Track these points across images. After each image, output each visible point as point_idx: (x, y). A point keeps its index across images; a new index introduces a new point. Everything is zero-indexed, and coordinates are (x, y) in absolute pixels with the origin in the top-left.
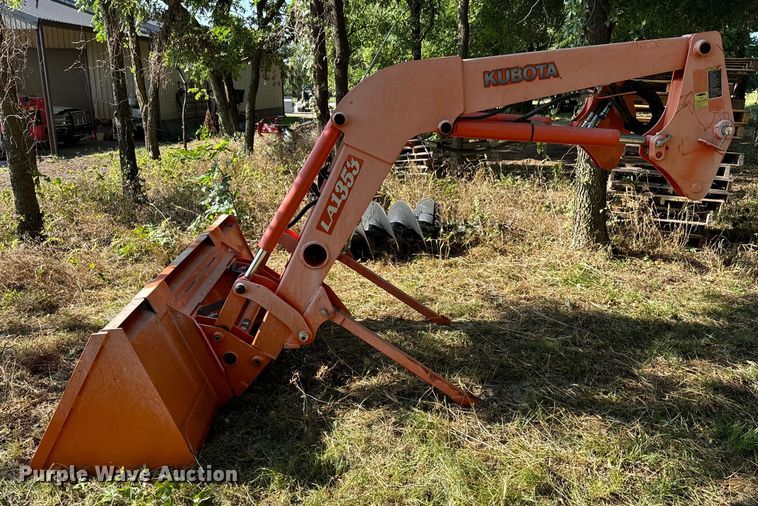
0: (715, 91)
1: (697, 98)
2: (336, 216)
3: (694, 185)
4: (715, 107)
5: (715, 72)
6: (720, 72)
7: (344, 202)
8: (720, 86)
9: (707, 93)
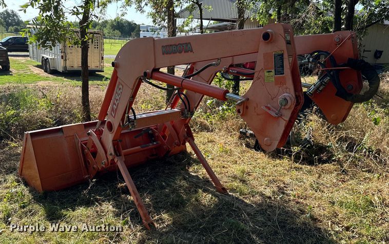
0: (279, 69)
1: (267, 74)
2: (116, 109)
3: (266, 139)
4: (280, 82)
5: (279, 55)
6: (282, 55)
7: (118, 104)
8: (282, 66)
9: (273, 71)
